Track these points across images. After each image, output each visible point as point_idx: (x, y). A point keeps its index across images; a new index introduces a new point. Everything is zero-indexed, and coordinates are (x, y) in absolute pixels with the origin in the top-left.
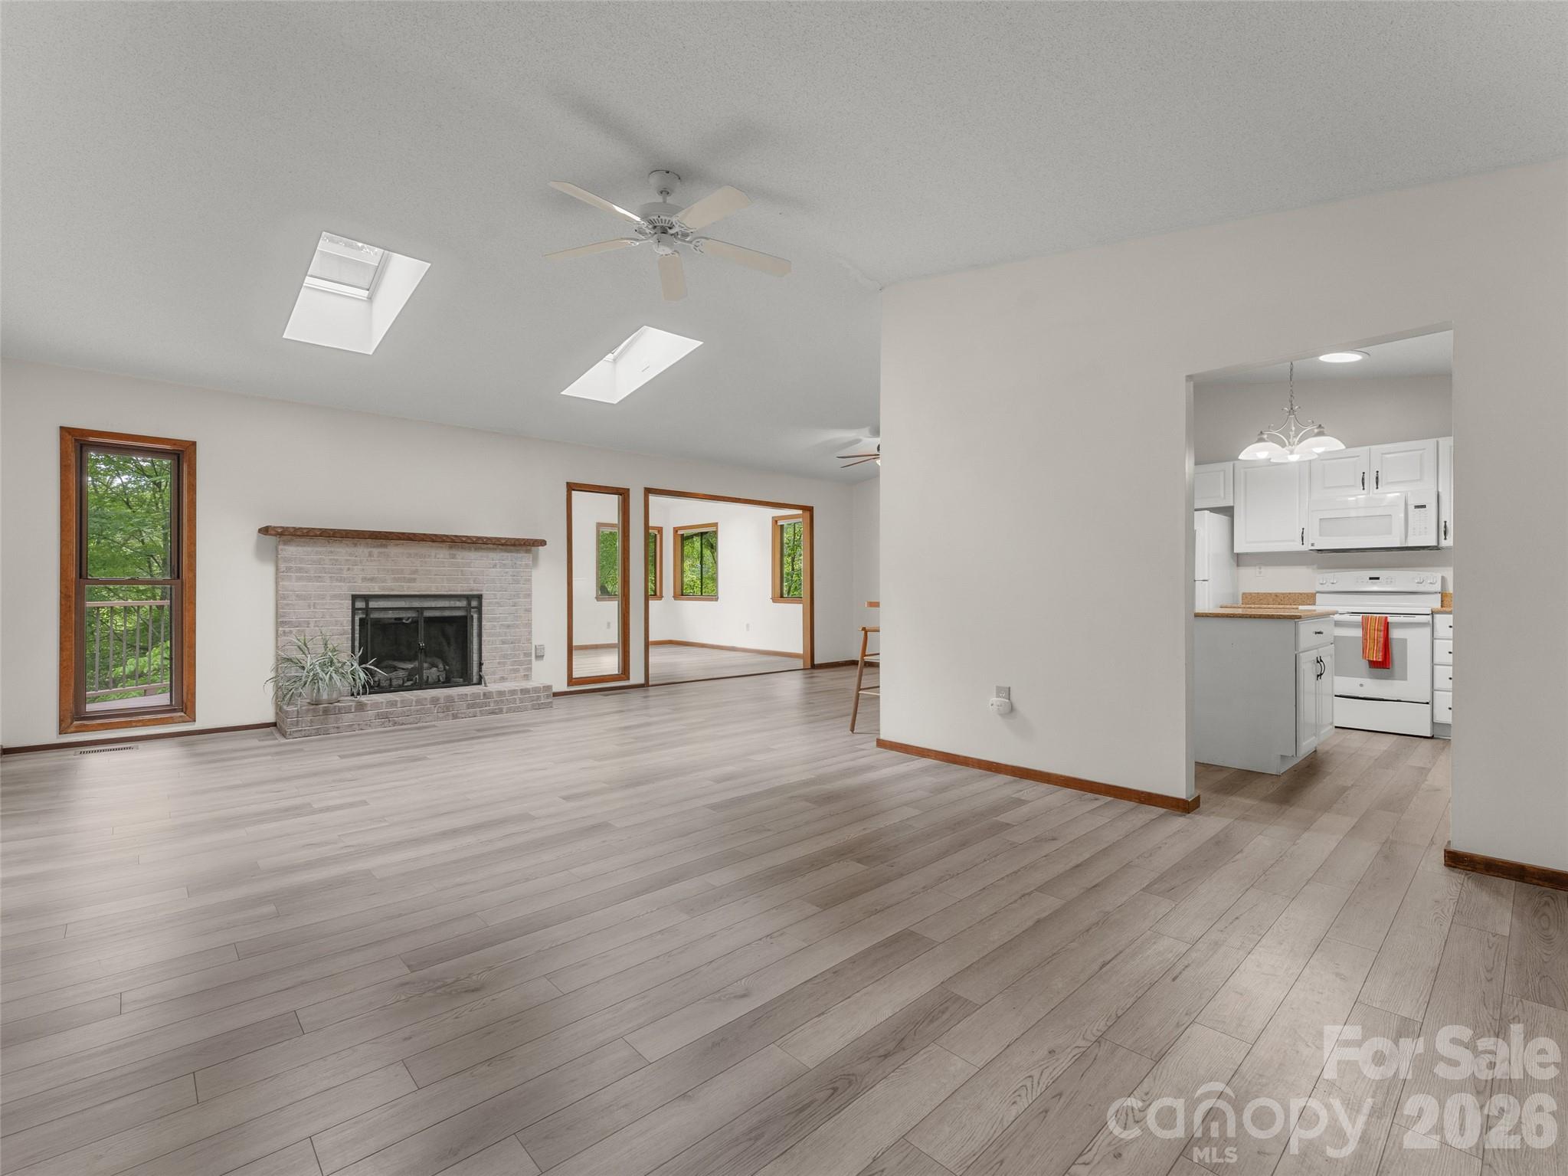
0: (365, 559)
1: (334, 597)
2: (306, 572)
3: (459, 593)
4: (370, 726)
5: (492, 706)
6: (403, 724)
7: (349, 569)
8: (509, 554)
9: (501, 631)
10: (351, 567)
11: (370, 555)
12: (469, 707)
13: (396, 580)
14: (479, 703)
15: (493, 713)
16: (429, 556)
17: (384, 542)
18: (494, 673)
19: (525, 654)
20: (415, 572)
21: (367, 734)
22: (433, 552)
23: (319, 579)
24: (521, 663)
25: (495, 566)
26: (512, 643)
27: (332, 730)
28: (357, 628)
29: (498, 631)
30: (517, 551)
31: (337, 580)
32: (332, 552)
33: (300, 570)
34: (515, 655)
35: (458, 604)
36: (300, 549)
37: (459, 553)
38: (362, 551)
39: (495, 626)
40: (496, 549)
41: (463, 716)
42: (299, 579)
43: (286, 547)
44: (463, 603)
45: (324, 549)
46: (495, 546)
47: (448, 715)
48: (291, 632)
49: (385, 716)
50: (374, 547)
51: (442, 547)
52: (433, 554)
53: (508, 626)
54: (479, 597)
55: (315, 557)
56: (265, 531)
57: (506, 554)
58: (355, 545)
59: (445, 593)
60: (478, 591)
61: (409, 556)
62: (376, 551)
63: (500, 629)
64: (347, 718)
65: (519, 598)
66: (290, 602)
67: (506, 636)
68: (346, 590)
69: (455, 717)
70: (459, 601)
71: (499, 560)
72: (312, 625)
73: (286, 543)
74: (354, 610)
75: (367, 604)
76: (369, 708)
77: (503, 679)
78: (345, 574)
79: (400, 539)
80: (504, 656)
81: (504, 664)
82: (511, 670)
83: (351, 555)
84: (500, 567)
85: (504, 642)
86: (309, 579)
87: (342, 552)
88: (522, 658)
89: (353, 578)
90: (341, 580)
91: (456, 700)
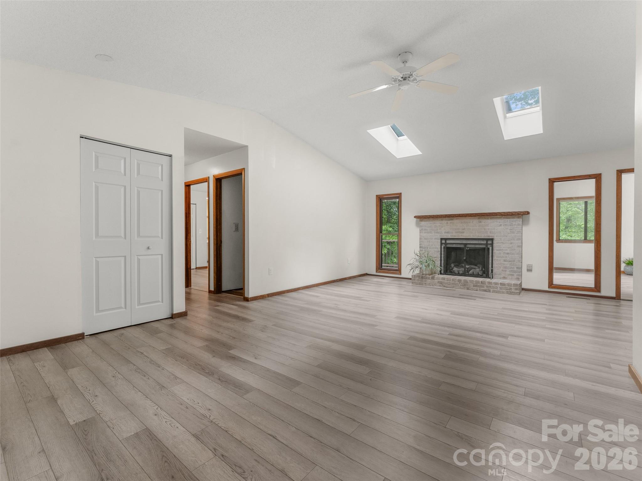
0: (445, 225)
1: (435, 239)
2: (427, 230)
3: (483, 238)
4: (436, 285)
5: (485, 288)
6: (447, 287)
7: (440, 229)
8: (508, 220)
9: (503, 255)
10: (441, 228)
11: (447, 223)
12: (474, 286)
13: (456, 232)
14: (479, 285)
15: (485, 291)
16: (470, 222)
17: (452, 218)
18: (500, 274)
19: (517, 268)
20: (464, 229)
21: (434, 288)
22: (471, 221)
23: (431, 232)
24: (515, 272)
25: (501, 225)
26: (510, 262)
27: (424, 284)
28: (443, 250)
29: (502, 255)
30: (513, 218)
31: (436, 233)
32: (435, 223)
33: (425, 230)
34: (512, 267)
35: (482, 242)
36: (425, 222)
37: (483, 220)
38: (444, 222)
39: (500, 253)
40: (501, 218)
41: (471, 289)
42: (425, 233)
43: (421, 222)
44: (485, 242)
45: (432, 222)
46: (501, 216)
47: (465, 288)
48: (423, 250)
49: (441, 283)
50: (449, 220)
51: (475, 219)
52: (472, 222)
53: (508, 253)
54: (492, 240)
55: (429, 225)
56: (415, 217)
57: (506, 220)
58: (442, 220)
59: (477, 238)
60: (492, 237)
61: (462, 223)
62: (449, 222)
63: (503, 254)
64: (429, 281)
65: (514, 240)
66: (422, 240)
67: (506, 258)
68: (439, 236)
69: (468, 289)
70: (482, 241)
71: (503, 222)
72: (429, 248)
73: (421, 221)
74: (441, 244)
75: (446, 242)
76: (436, 279)
77: (504, 278)
78: (439, 231)
79: (458, 217)
80: (505, 267)
81: (505, 271)
82: (509, 274)
83: (441, 224)
84: (503, 226)
85: (505, 261)
86: (428, 233)
87: (438, 223)
88: (515, 269)
89: (441, 232)
90: (438, 233)
91: (468, 282)
